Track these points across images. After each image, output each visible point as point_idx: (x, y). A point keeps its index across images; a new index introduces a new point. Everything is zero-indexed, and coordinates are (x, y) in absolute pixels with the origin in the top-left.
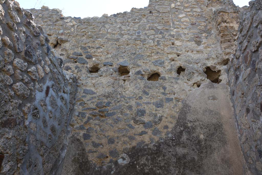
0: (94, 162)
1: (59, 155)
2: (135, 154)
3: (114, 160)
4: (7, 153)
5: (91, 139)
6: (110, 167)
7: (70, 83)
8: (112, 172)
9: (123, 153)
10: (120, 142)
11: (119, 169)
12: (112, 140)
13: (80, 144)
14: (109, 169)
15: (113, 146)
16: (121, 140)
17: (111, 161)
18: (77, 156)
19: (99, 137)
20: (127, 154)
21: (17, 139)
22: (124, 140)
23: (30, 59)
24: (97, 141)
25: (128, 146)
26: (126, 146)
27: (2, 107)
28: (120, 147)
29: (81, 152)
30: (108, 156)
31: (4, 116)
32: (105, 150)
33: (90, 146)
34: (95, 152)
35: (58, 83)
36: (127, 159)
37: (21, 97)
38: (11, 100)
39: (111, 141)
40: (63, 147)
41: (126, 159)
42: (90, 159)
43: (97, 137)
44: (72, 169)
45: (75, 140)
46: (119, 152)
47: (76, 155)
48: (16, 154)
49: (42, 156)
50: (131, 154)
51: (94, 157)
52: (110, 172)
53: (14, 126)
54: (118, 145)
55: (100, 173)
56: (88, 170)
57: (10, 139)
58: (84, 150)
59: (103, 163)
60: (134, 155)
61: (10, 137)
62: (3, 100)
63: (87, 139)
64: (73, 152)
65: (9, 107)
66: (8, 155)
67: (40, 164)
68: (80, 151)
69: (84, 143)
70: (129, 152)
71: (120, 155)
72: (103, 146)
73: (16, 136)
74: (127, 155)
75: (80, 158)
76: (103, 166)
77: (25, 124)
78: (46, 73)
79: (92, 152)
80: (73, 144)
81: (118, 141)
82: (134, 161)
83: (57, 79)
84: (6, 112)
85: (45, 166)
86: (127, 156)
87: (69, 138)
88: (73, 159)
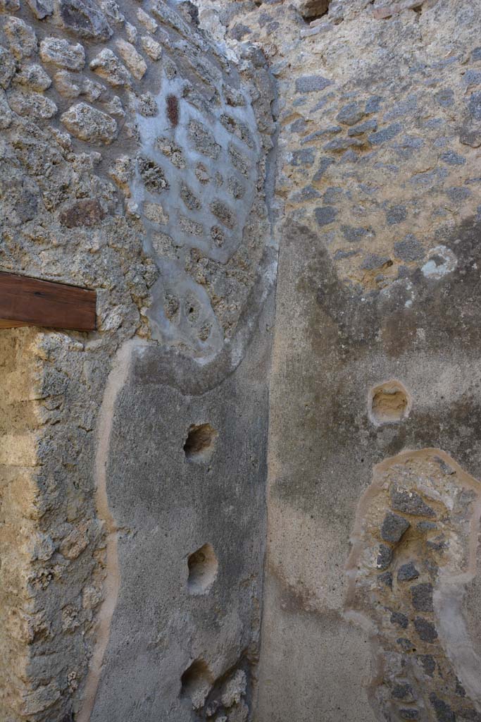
0: (354, 282)
1: (256, 277)
2: (472, 242)
3: (412, 268)
4: (102, 286)
5: (338, 221)
6: (401, 292)
7: (246, 72)
8: (408, 304)
9: (434, 242)
10: (423, 214)
11: (425, 292)
12: (399, 212)
13: (311, 240)
14: (399, 294)
15: (403, 227)
16: (424, 207)
17: (402, 274)
18: (307, 274)
19: (361, 210)
20: (449, 244)
21: (117, 251)
22: (434, 206)
23: (87, 30)
24: (355, 223)
25: (451, 221)
26: (443, 222)
27: (51, 178)
28: (421, 226)
29: (316, 259)
30: (392, 259)
31: (61, 199)
32: (382, 242)
33: (338, 240)
34: (354, 253)
35: (204, 81)
36: (447, 259)
37: (95, 143)
38: (69, 157)
39: (396, 215)
40: (265, 254)
41: (446, 261)
42: (343, 274)
43: (355, 210)
44: (299, 309)
45: (295, 233)
46: (424, 243)
47: (303, 272)
48: (125, 286)
49: (205, 283)
50: (459, 244)
51: (353, 269)
52: (402, 303)
53: (97, 221)
54: (416, 222)
55: (375, 309)
56: (340, 306)
57: (96, 252)
58: (322, 253)
59: (381, 280)
60: (471, 244)
61: (96, 247)
62: (46, 161)
63: (327, 223)
64: (295, 264)
65: (69, 174)
66: (104, 290)
67: (202, 305)
68: (313, 258)
69: (320, 234)
70: (452, 239)
71: (425, 252)
72: (375, 234)
73: (113, 244)
74: (448, 247)
75: (314, 278)
76: (381, 289)
77: (130, 210)
78: (154, 60)
79: (346, 256)
80: (291, 243)
81: (417, 211)
82: (472, 263)
83: (196, 70)
84: (64, 188)
85: (219, 309)
86: (449, 250)
87: (279, 229)
88: (297, 282)
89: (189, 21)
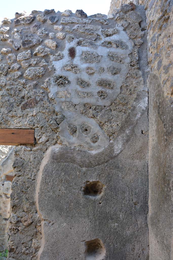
4: (37, 127)
5: (162, 65)
13: (156, 81)
18: (155, 99)
21: (43, 113)
23: (31, 45)
24: (167, 62)
27: (19, 96)
29: (157, 90)
31: (22, 101)
33: (163, 75)
37: (35, 78)
38: (25, 87)
42: (165, 94)
43: (166, 55)
44: (154, 119)
45: (152, 79)
48: (48, 126)
49: (94, 117)
51: (168, 89)
53: (35, 105)
57: (35, 115)
58: (159, 86)
61: (35, 114)
62: (16, 91)
63: (160, 69)
64: (152, 96)
65: (24, 92)
66: (38, 128)
67: (92, 127)
69: (159, 76)
73: (42, 111)
75: (157, 101)
77: (50, 97)
78: (62, 39)
79: (166, 83)
83: (85, 32)
84: (23, 98)
85: (105, 127)
88: (153, 105)
89: (80, 16)
